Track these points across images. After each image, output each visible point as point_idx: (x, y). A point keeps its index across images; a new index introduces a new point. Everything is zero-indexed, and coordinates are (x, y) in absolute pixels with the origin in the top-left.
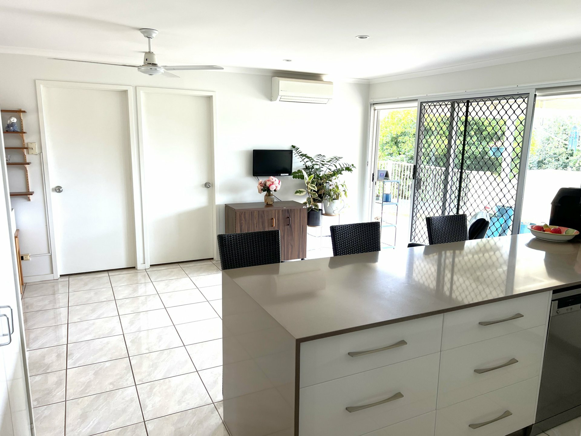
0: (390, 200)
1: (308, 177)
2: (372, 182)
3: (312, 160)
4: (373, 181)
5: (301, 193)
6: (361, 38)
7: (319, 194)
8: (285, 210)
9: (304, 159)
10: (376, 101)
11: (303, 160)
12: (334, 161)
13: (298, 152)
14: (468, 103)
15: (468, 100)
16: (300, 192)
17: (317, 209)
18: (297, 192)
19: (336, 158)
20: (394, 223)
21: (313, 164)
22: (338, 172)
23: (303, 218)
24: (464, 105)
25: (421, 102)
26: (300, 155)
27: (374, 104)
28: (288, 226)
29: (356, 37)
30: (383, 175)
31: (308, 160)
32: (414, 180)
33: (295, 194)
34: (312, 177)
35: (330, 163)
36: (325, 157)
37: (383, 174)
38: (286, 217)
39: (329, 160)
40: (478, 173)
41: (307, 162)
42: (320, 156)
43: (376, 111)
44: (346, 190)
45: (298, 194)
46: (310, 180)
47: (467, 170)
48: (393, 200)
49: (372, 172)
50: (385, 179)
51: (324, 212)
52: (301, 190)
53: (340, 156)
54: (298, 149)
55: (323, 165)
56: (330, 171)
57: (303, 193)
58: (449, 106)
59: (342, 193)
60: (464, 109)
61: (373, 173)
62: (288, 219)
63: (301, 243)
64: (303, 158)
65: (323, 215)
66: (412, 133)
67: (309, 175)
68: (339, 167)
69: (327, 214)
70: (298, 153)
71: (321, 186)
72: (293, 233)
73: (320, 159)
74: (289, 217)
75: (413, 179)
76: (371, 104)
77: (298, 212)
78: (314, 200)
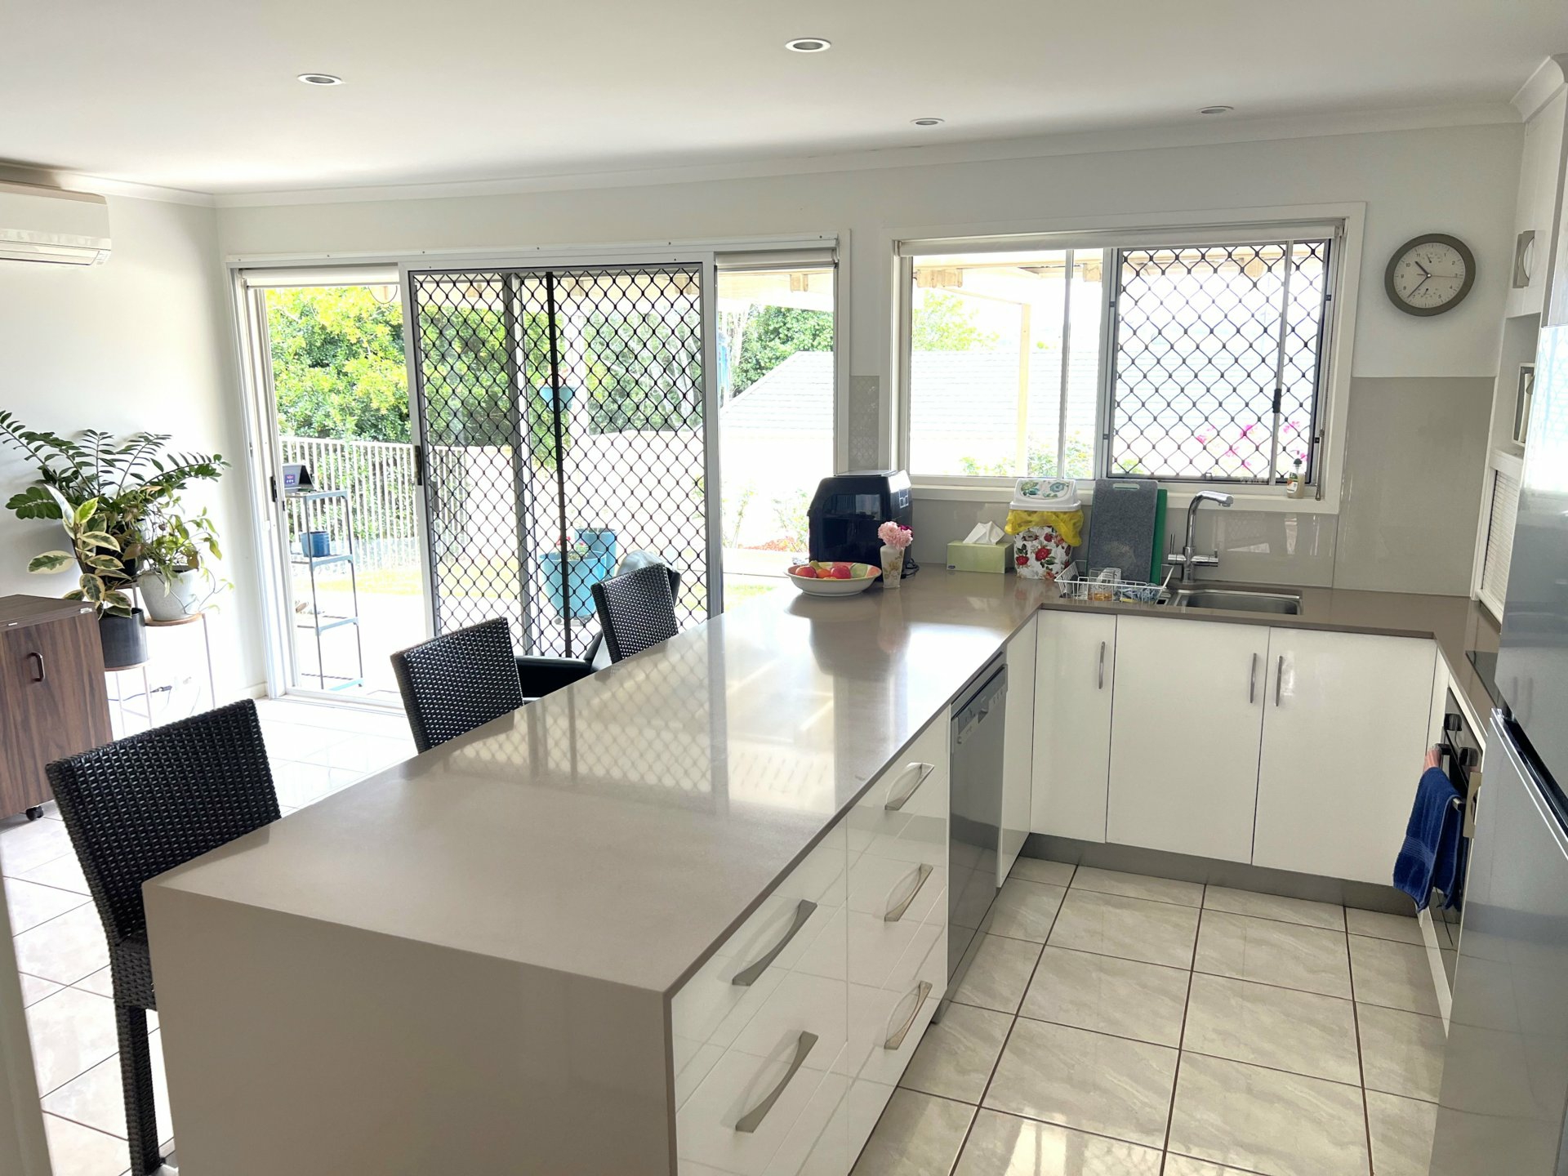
0: (329, 551)
1: (75, 509)
2: (273, 503)
3: (71, 452)
4: (274, 500)
5: (54, 566)
6: (313, 80)
7: (124, 559)
8: (16, 630)
9: (37, 449)
10: (248, 261)
11: (34, 455)
12: (144, 450)
13: (9, 426)
14: (550, 278)
15: (549, 270)
16: (51, 562)
17: (125, 611)
18: (37, 564)
19: (147, 439)
20: (351, 616)
21: (75, 462)
22: (170, 482)
23: (85, 645)
24: (541, 283)
25: (409, 272)
26: (21, 436)
27: (241, 269)
28: (38, 683)
29: (299, 76)
30: (294, 479)
31: (56, 450)
32: (422, 487)
33: (33, 573)
34: (91, 508)
35: (133, 457)
36: (110, 437)
37: (294, 476)
38: (24, 653)
39: (123, 448)
40: (482, 451)
41: (48, 458)
42: (89, 434)
43: (251, 292)
44: (215, 537)
45: (44, 570)
46: (82, 516)
47: (456, 446)
48: (338, 546)
49: (269, 475)
50: (299, 490)
51: (147, 615)
52: (51, 554)
53: (161, 433)
54: (9, 415)
55: (110, 463)
56: (141, 482)
57: (61, 564)
58: (498, 286)
59: (203, 549)
60: (542, 295)
61: (271, 475)
62: (33, 659)
63: (92, 732)
64: (33, 446)
65: (147, 625)
66: (290, 350)
67: (76, 501)
68: (169, 467)
69: (158, 621)
70: (10, 430)
71: (125, 534)
72: (60, 706)
73: (95, 446)
74: (34, 654)
75: (420, 484)
76: (232, 270)
77: (67, 632)
78: (109, 581)
